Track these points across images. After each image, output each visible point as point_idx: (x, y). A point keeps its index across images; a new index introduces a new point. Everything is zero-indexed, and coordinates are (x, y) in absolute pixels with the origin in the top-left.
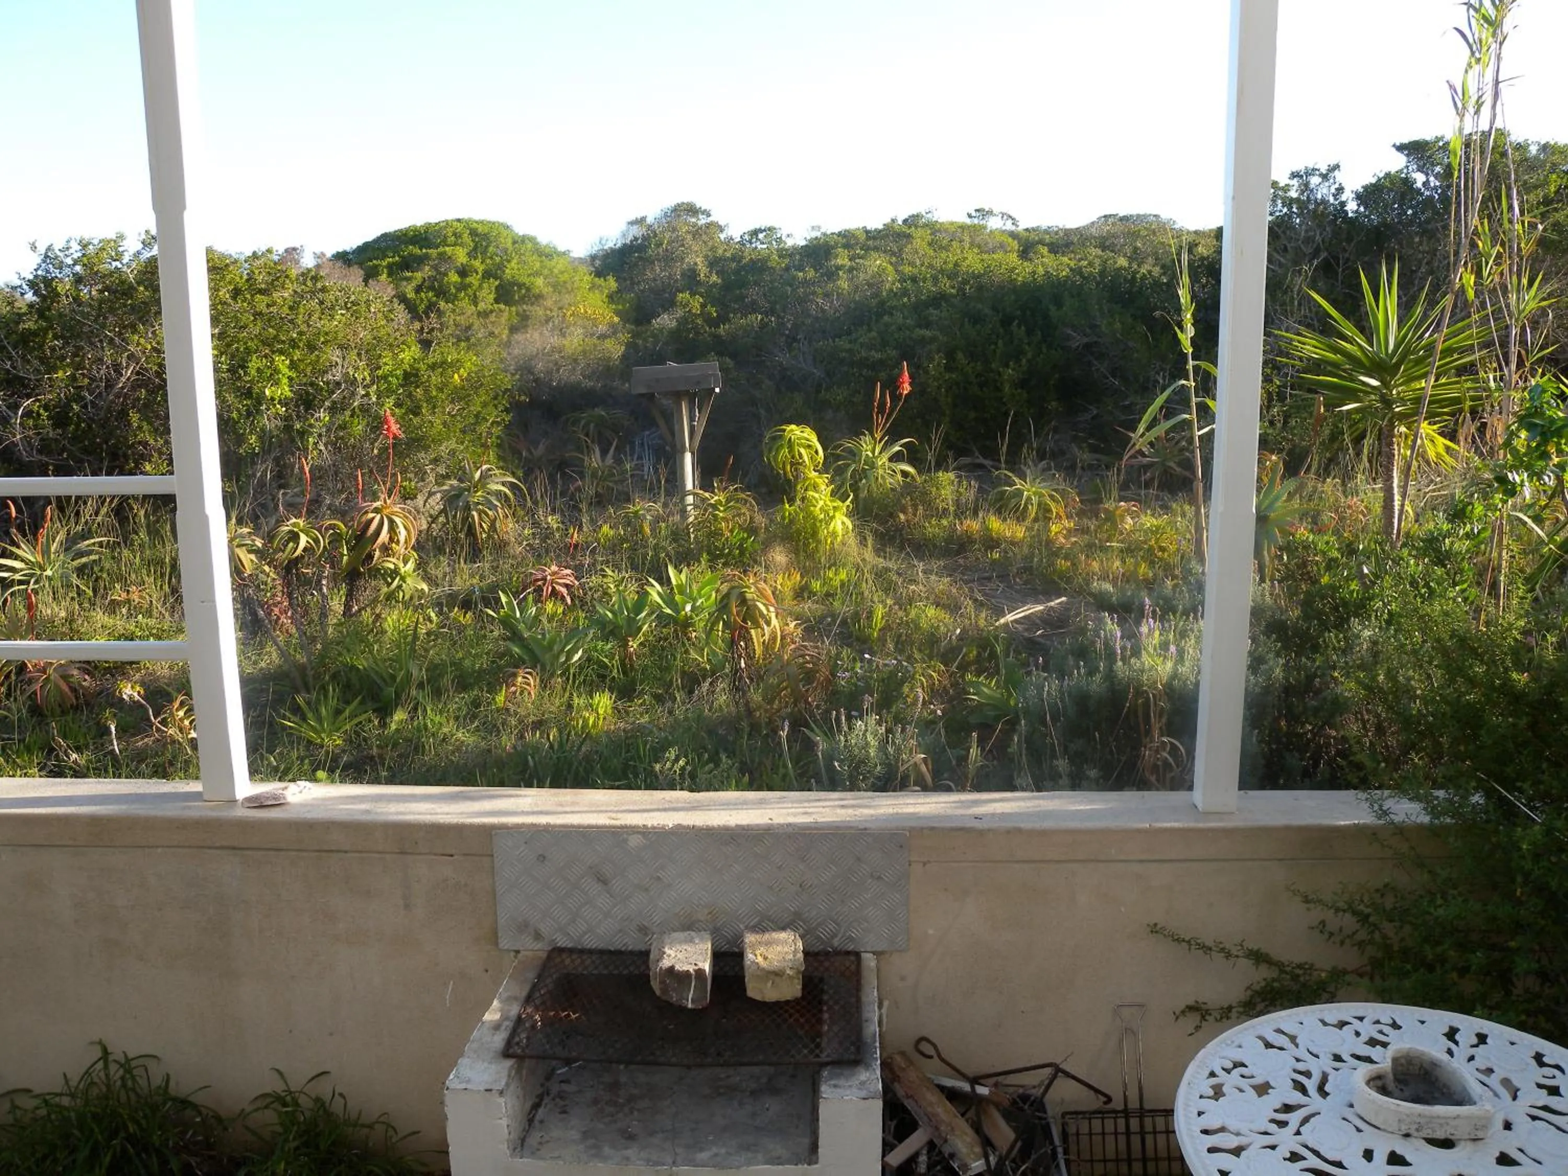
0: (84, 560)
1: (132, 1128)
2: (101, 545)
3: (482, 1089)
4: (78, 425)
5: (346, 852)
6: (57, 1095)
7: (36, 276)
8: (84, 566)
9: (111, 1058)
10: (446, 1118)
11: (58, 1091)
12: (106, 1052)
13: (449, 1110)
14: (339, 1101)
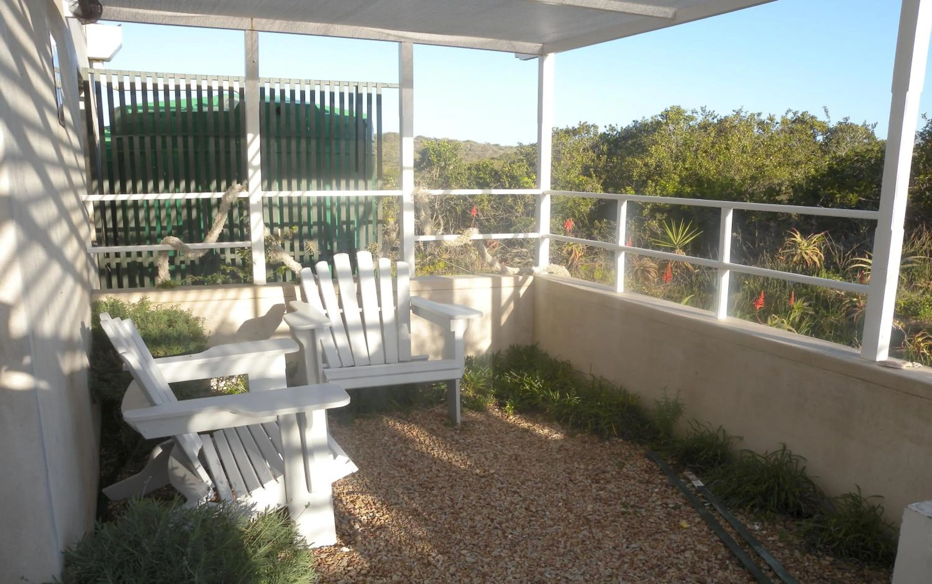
0: (910, 265)
1: (781, 480)
2: (920, 259)
3: (926, 515)
4: (926, 202)
5: (922, 397)
6: (759, 456)
7: (924, 131)
8: (908, 268)
9: (786, 452)
10: (902, 521)
11: (760, 454)
12: (785, 447)
13: (905, 518)
14: (880, 510)
